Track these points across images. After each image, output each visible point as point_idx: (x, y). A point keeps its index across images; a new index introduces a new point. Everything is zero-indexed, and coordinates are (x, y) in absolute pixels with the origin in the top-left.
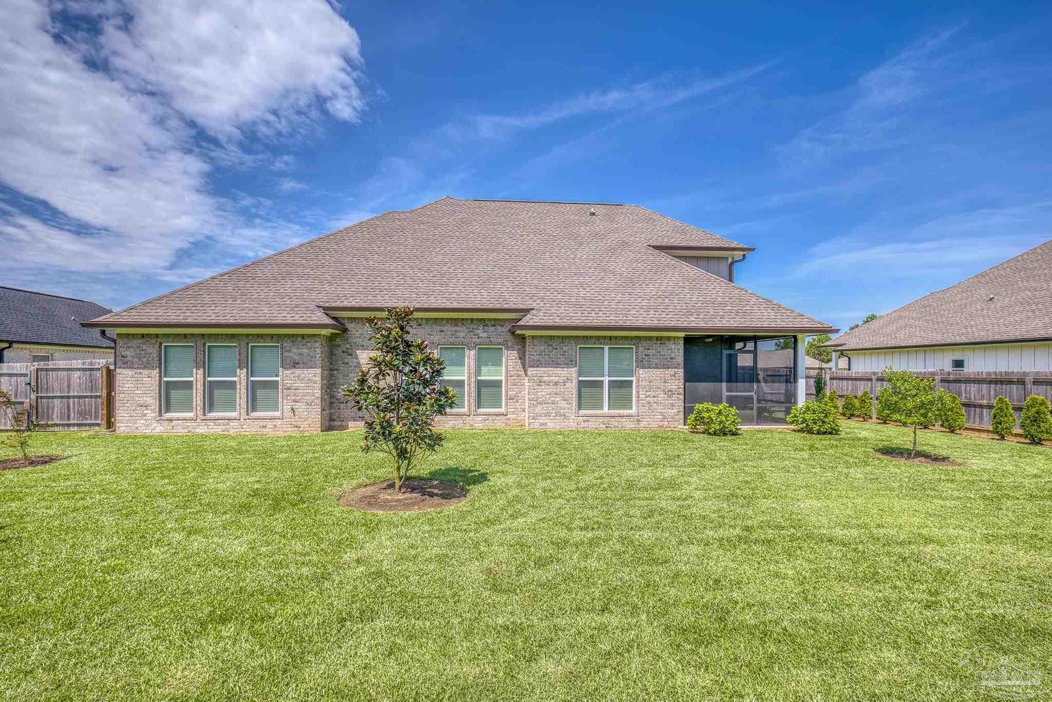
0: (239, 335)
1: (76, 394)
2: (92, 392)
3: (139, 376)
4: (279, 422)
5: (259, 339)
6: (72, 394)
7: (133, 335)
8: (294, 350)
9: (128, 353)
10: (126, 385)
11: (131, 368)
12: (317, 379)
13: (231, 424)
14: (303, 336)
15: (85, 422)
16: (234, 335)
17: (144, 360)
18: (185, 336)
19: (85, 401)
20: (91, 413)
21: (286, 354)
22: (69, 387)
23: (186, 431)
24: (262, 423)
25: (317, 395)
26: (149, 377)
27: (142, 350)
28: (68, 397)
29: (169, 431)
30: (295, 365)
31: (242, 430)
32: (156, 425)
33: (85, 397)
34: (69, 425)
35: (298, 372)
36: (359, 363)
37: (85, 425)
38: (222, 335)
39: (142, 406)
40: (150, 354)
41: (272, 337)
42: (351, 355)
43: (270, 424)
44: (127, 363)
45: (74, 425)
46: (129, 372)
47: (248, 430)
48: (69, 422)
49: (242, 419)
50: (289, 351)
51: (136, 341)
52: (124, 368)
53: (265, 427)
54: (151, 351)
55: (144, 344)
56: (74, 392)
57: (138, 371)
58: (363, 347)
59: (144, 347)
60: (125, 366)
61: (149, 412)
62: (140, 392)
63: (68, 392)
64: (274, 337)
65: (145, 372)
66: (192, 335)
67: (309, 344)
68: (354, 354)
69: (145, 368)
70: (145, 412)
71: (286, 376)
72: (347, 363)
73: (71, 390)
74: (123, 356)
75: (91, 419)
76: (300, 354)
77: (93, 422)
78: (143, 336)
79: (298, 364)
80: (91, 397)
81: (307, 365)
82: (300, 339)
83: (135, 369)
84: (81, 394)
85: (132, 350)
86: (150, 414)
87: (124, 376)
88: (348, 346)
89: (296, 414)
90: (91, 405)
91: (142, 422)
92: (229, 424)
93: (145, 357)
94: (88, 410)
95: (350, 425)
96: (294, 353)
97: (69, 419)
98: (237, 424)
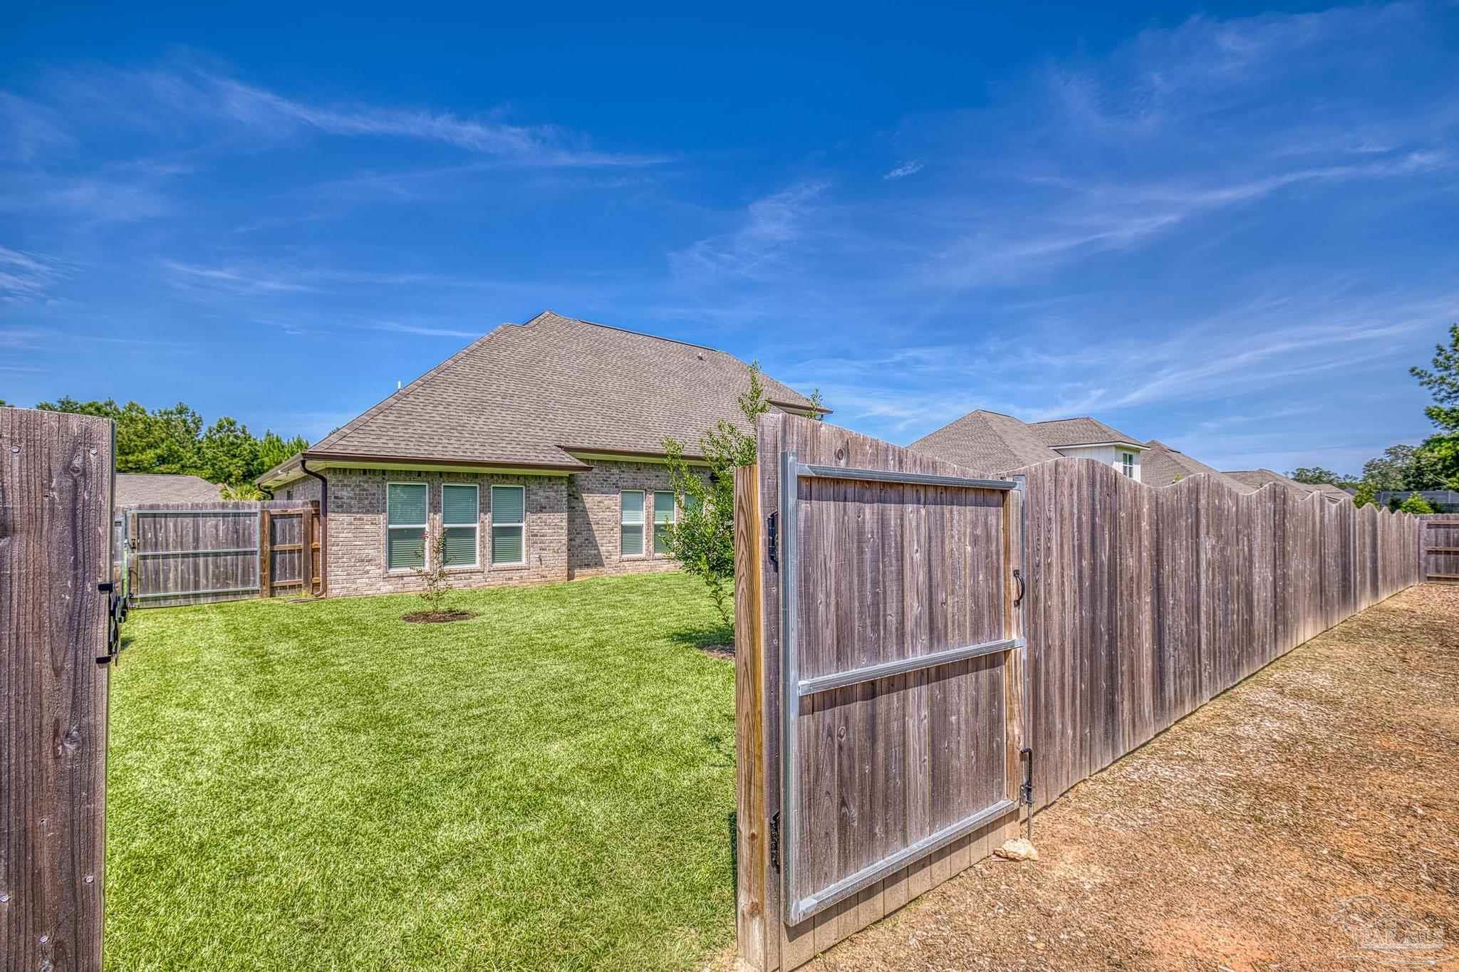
0: (483, 475)
1: (209, 550)
2: (238, 546)
3: (358, 522)
4: (525, 573)
5: (504, 480)
6: (200, 551)
7: (351, 471)
8: (541, 493)
9: (345, 493)
10: (341, 535)
11: (348, 512)
12: (563, 524)
13: (474, 577)
14: (550, 478)
15: (226, 590)
16: (477, 474)
17: (366, 502)
18: (419, 473)
19: (225, 560)
20: (237, 576)
21: (533, 497)
22: (196, 540)
23: (421, 588)
24: (508, 575)
25: (563, 541)
26: (372, 524)
27: (364, 490)
28: (196, 555)
29: (399, 590)
30: (542, 509)
31: (486, 584)
32: (381, 583)
33: (227, 554)
34: (197, 596)
35: (544, 516)
36: (585, 507)
37: (227, 594)
38: (463, 473)
39: (363, 561)
40: (374, 494)
41: (518, 479)
42: (577, 498)
43: (516, 575)
44: (342, 506)
45: (206, 595)
46: (345, 518)
47: (492, 583)
48: (197, 592)
49: (486, 572)
50: (535, 494)
51: (354, 478)
52: (338, 512)
53: (511, 579)
54: (375, 491)
55: (366, 482)
56: (206, 547)
57: (358, 516)
58: (590, 491)
59: (366, 485)
60: (340, 510)
61: (373, 567)
62: (360, 543)
63: (196, 547)
64: (521, 478)
65: (369, 517)
66: (427, 473)
67: (555, 487)
68: (580, 498)
69: (368, 512)
70: (368, 568)
71: (533, 522)
72: (574, 508)
73: (201, 544)
74: (336, 498)
75: (237, 583)
76: (547, 497)
77: (240, 588)
78: (365, 471)
79: (545, 508)
80: (237, 554)
81: (553, 510)
82: (546, 481)
83: (354, 513)
84: (218, 551)
85: (349, 489)
86: (374, 571)
87: (339, 523)
88: (574, 489)
89: (543, 562)
90: (237, 565)
91: (364, 580)
92: (470, 578)
93: (367, 499)
94: (230, 572)
95: (576, 574)
96: (541, 495)
97: (197, 586)
98: (481, 577)
